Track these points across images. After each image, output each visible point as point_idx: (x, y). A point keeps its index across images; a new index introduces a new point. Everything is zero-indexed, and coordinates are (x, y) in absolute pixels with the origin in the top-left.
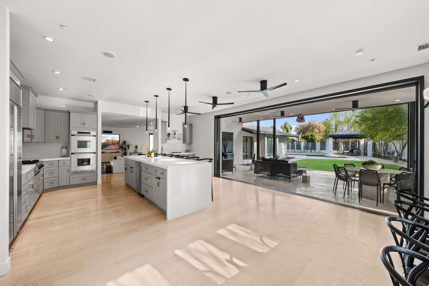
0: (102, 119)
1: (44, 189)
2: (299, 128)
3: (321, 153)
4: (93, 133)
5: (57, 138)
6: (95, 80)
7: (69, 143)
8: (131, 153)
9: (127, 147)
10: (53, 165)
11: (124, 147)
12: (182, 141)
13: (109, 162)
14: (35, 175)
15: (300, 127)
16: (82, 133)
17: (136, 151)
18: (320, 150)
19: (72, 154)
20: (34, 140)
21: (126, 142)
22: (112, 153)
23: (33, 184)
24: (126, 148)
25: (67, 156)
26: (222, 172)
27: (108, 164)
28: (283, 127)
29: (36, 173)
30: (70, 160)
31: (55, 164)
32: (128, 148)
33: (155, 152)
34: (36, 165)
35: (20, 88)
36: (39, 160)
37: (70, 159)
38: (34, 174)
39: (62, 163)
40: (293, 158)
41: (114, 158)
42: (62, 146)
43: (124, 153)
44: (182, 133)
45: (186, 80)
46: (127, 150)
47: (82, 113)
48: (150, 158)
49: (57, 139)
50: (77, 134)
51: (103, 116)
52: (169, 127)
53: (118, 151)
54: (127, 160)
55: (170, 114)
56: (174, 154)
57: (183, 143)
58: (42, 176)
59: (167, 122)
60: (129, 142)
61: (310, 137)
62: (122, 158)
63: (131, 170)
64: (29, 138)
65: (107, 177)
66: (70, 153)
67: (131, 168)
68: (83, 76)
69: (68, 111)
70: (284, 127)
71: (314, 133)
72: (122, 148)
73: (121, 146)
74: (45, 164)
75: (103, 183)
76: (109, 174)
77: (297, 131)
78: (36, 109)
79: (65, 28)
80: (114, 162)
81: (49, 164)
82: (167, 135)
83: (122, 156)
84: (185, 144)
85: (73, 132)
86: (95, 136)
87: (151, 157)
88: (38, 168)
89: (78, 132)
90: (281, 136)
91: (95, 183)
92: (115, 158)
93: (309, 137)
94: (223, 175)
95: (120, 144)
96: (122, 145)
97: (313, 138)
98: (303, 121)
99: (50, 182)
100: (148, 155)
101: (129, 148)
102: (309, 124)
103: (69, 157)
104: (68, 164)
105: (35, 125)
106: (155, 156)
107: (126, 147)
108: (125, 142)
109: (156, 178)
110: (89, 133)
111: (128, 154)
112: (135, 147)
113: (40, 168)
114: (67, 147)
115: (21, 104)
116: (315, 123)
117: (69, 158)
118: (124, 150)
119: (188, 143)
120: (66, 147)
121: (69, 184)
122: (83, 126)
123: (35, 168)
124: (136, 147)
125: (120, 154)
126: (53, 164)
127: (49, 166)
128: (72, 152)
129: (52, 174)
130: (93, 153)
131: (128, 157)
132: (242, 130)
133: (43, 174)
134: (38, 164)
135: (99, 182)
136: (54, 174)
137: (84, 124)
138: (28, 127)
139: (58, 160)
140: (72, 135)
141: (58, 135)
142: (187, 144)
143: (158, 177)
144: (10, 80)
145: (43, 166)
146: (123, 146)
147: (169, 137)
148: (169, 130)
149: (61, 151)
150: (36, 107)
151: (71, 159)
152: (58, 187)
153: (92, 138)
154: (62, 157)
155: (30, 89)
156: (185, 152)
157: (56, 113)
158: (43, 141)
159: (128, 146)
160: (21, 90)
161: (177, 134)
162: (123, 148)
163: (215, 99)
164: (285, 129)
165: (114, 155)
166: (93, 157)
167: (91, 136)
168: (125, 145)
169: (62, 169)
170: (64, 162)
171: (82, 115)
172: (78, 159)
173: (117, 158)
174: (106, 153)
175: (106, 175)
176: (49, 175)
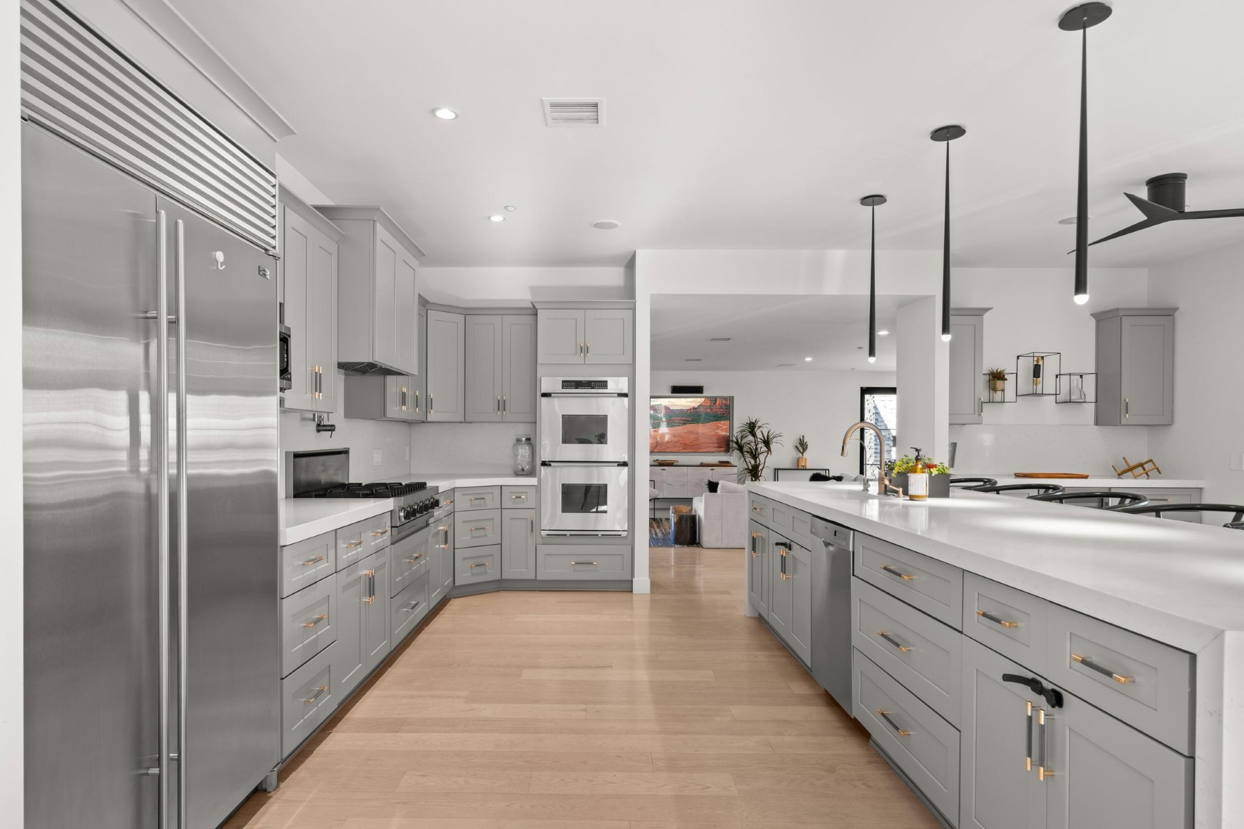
1: (456, 584)
4: (618, 384)
5: (501, 404)
6: (596, 112)
7: (535, 424)
8: (776, 470)
9: (759, 446)
10: (482, 501)
11: (749, 444)
12: (1090, 409)
13: (689, 501)
14: (399, 539)
16: (578, 384)
17: (799, 460)
19: (544, 464)
20: (433, 416)
21: (759, 427)
22: (702, 465)
23: (372, 578)
24: (756, 449)
25: (531, 473)
27: (684, 509)
30: (538, 488)
31: (488, 498)
32: (764, 449)
33: (932, 467)
34: (400, 503)
36: (425, 484)
37: (536, 484)
38: (385, 538)
39: (511, 498)
41: (706, 488)
42: (518, 437)
43: (748, 469)
46: (762, 457)
48: (901, 500)
49: (499, 410)
50: (558, 388)
53: (724, 458)
54: (759, 503)
57: (1097, 423)
58: (445, 540)
60: (768, 425)
62: (740, 486)
63: (783, 559)
64: (408, 408)
65: (679, 560)
66: (538, 463)
67: (782, 547)
68: (542, 101)
69: (533, 306)
72: (740, 448)
73: (737, 443)
74: (457, 497)
75: (654, 586)
76: (686, 550)
80: (706, 504)
81: (469, 497)
82: (982, 381)
83: (741, 481)
84: (1111, 430)
85: (546, 384)
86: (625, 395)
87: (906, 493)
88: (402, 514)
89: (563, 381)
91: (626, 587)
92: (713, 487)
99: (473, 562)
100: (887, 482)
101: (769, 450)
103: (535, 476)
104: (532, 502)
106: (932, 494)
107: (756, 445)
108: (752, 427)
109: (1007, 678)
110: (604, 384)
111: (766, 473)
112: (796, 447)
113: (412, 515)
114: (532, 439)
117: (532, 481)
118: (748, 456)
120: (528, 439)
121: (534, 578)
122: (579, 359)
123: (391, 512)
124: (802, 446)
125: (735, 470)
126: (484, 498)
127: (471, 506)
128: (546, 458)
129: (482, 533)
130: (618, 465)
131: (766, 486)
135: (642, 582)
136: (486, 536)
137: (585, 350)
139: (501, 486)
140: (544, 395)
141: (502, 397)
142: (1130, 427)
143: (1030, 675)
146: (743, 442)
147: (994, 389)
148: (998, 355)
151: (540, 481)
152: (498, 580)
153: (614, 403)
154: (515, 474)
155: (376, 217)
156: (1111, 477)
157: (498, 320)
159: (767, 443)
161: (1049, 369)
162: (745, 449)
165: (710, 475)
166: (615, 480)
167: (610, 395)
168: (754, 435)
169: (511, 519)
170: (518, 492)
171: (579, 314)
172: (563, 485)
173: (719, 486)
174: (670, 464)
175: (672, 552)
176: (472, 537)
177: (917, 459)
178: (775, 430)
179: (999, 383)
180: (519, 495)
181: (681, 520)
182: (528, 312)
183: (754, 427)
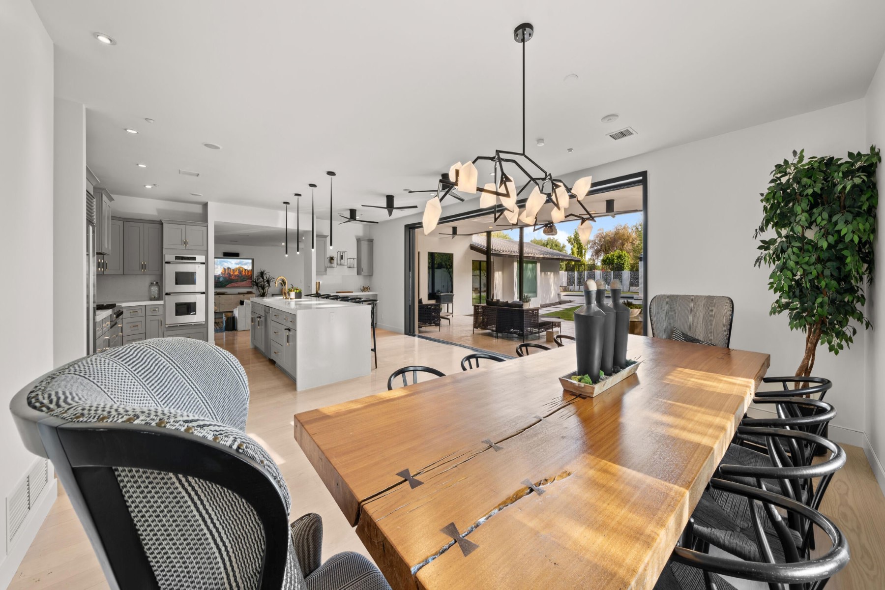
0: (215, 232)
2: (597, 242)
3: (632, 292)
4: (200, 258)
5: (144, 267)
6: (198, 175)
7: (161, 276)
8: (272, 294)
9: (265, 283)
10: (136, 313)
11: (260, 282)
12: (356, 270)
13: (231, 312)
14: (111, 327)
15: (600, 240)
16: (183, 258)
17: (282, 289)
18: (630, 286)
19: (167, 294)
20: (107, 272)
21: (265, 274)
22: (239, 294)
23: (109, 340)
24: (264, 285)
25: (159, 298)
26: (419, 327)
27: (230, 315)
28: (572, 240)
29: (113, 323)
30: (164, 305)
31: (139, 311)
32: (267, 285)
33: (297, 290)
34: (113, 311)
35: (93, 197)
36: (115, 304)
37: (163, 303)
38: (109, 326)
39: (151, 311)
40: (570, 301)
41: (239, 304)
42: (151, 282)
43: (260, 294)
44: (356, 257)
45: (331, 173)
46: (266, 289)
47: (183, 223)
48: (288, 300)
49: (142, 269)
50: (174, 259)
51: (217, 228)
52: (331, 245)
53: (249, 290)
54: (253, 305)
55: (333, 222)
56: (340, 295)
57: (358, 275)
58: (121, 332)
59: (327, 236)
60: (270, 273)
61: (616, 261)
64: (101, 269)
65: (226, 336)
66: (164, 294)
67: (258, 318)
68: (180, 171)
69: (161, 221)
70: (574, 240)
71: (624, 252)
72: (257, 284)
73: (255, 282)
74: (124, 311)
76: (230, 333)
77: (593, 247)
78: (112, 219)
79: (152, 121)
80: (239, 311)
81: (130, 311)
82: (327, 260)
84: (361, 277)
85: (168, 258)
86: (204, 263)
87: (290, 298)
88: (115, 316)
89: (176, 257)
90: (544, 258)
92: (242, 303)
93: (614, 259)
94: (420, 332)
95: (255, 278)
96: (258, 279)
97: (622, 262)
98: (553, 233)
99: (132, 325)
101: (269, 286)
102: (617, 233)
103: (162, 300)
104: (161, 312)
105: (110, 248)
106: (297, 298)
108: (262, 274)
109: (285, 329)
110: (194, 259)
111: (267, 295)
112: (281, 284)
113: (117, 317)
114: (159, 283)
115: (95, 220)
116: (626, 232)
117: (161, 302)
118: (260, 289)
119: (366, 274)
120: (157, 283)
122: (183, 247)
123: (111, 315)
124: (283, 283)
127: (131, 315)
128: (166, 292)
129: (136, 328)
130: (201, 294)
131: (268, 301)
132: (470, 249)
133: (122, 328)
134: (116, 310)
136: (138, 329)
137: (186, 243)
138: (100, 252)
139: (145, 305)
140: (167, 263)
141: (144, 263)
142: (365, 276)
143: (288, 328)
144: (87, 195)
145: (122, 313)
146: (258, 281)
147: (332, 264)
148: (331, 251)
149: (150, 290)
150: (112, 216)
151: (165, 302)
153: (199, 267)
154: (151, 300)
155: (103, 192)
156: (360, 292)
157: (141, 225)
158: (121, 272)
159: (268, 282)
160: (95, 200)
161: (345, 258)
162: (259, 285)
163: (390, 199)
164: (575, 244)
165: (241, 297)
166: (200, 300)
167: (197, 263)
168: (263, 278)
169: (151, 320)
170: (154, 308)
171: (183, 227)
172: (176, 303)
173: (244, 303)
174: (223, 294)
175: (224, 334)
176: (131, 330)
177: (292, 288)
178: (272, 276)
179: (332, 261)
180: (154, 309)
181: (228, 319)
182: (158, 223)
183: (263, 274)
